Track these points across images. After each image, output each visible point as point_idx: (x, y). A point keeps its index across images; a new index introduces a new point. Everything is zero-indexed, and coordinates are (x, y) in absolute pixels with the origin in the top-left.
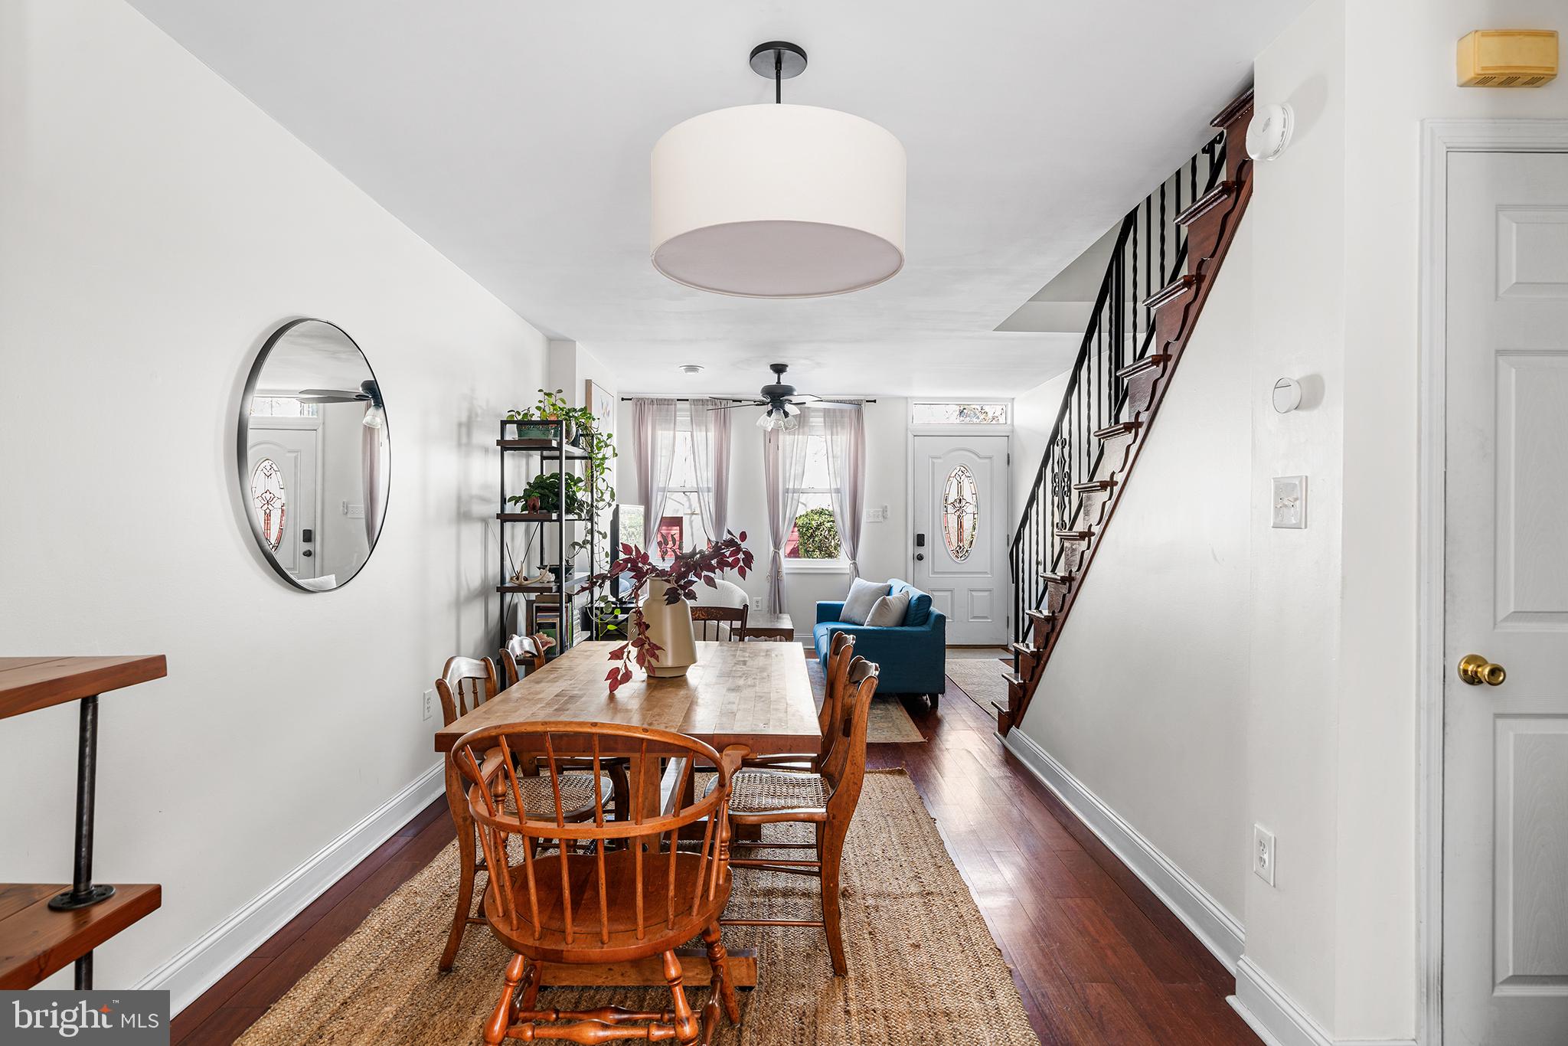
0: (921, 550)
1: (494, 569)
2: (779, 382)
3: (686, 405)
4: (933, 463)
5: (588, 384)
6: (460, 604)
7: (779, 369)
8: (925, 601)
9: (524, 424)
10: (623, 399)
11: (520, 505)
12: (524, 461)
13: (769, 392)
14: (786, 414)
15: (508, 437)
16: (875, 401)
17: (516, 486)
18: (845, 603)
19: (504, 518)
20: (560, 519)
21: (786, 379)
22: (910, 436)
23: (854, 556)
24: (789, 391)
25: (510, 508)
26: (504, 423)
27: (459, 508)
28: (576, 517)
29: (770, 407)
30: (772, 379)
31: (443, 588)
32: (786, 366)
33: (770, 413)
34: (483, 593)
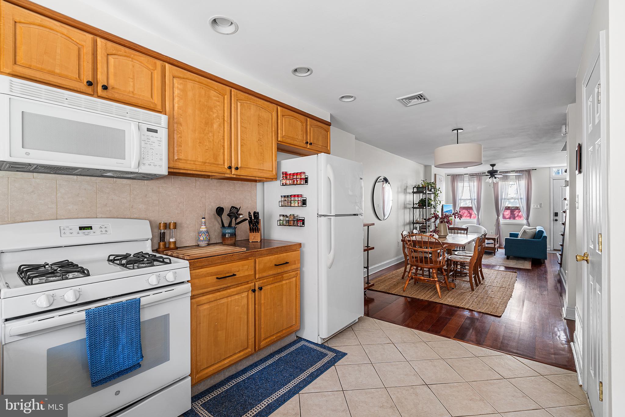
0: (556, 218)
1: (412, 219)
2: (493, 169)
3: (467, 175)
4: (562, 189)
5: (435, 175)
6: (405, 225)
7: (493, 165)
8: (541, 232)
9: (418, 188)
10: (448, 175)
11: (417, 205)
12: (419, 195)
13: (489, 172)
14: (495, 178)
15: (415, 191)
16: (536, 169)
17: (417, 201)
18: (519, 233)
19: (414, 208)
20: (426, 208)
21: (495, 168)
22: (551, 180)
23: (527, 219)
24: (496, 171)
25: (415, 206)
26: (413, 188)
27: (404, 206)
28: (430, 208)
29: (490, 176)
30: (490, 168)
31: (401, 222)
32: (495, 164)
33: (490, 178)
34: (409, 224)
